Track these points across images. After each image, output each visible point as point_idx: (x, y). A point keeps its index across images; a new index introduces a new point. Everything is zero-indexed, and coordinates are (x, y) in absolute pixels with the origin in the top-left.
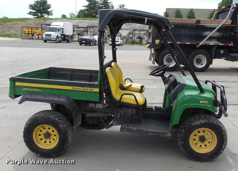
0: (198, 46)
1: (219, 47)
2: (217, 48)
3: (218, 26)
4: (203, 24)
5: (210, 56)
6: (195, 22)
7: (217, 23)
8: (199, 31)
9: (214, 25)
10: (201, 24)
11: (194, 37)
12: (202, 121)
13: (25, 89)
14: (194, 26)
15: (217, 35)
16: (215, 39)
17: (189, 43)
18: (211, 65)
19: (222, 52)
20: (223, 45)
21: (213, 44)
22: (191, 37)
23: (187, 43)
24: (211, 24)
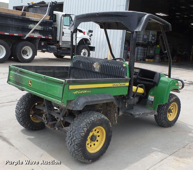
0: (25, 38)
1: (42, 40)
2: (40, 40)
3: (40, 20)
4: (28, 17)
5: (35, 48)
6: (21, 14)
7: (39, 17)
8: (25, 24)
9: (37, 19)
10: (26, 17)
11: (20, 28)
12: (174, 98)
13: (76, 92)
14: (20, 18)
15: (40, 28)
16: (37, 32)
17: (17, 35)
18: (36, 56)
19: (43, 44)
20: (44, 37)
21: (37, 37)
22: (18, 29)
23: (15, 35)
24: (34, 17)
